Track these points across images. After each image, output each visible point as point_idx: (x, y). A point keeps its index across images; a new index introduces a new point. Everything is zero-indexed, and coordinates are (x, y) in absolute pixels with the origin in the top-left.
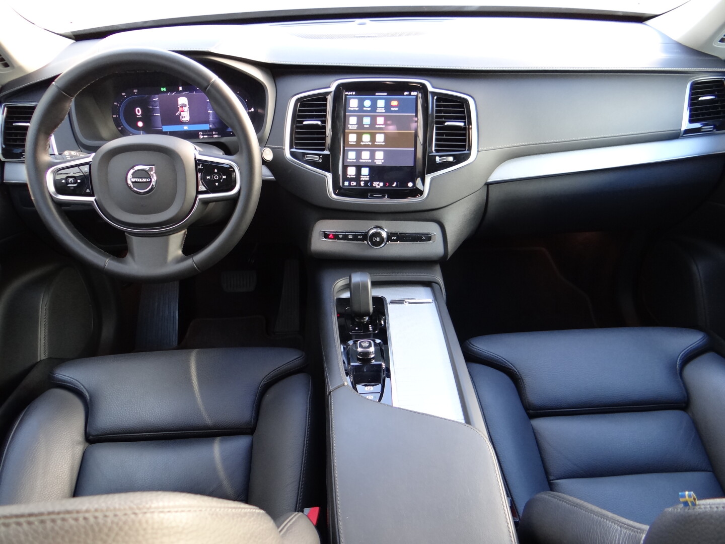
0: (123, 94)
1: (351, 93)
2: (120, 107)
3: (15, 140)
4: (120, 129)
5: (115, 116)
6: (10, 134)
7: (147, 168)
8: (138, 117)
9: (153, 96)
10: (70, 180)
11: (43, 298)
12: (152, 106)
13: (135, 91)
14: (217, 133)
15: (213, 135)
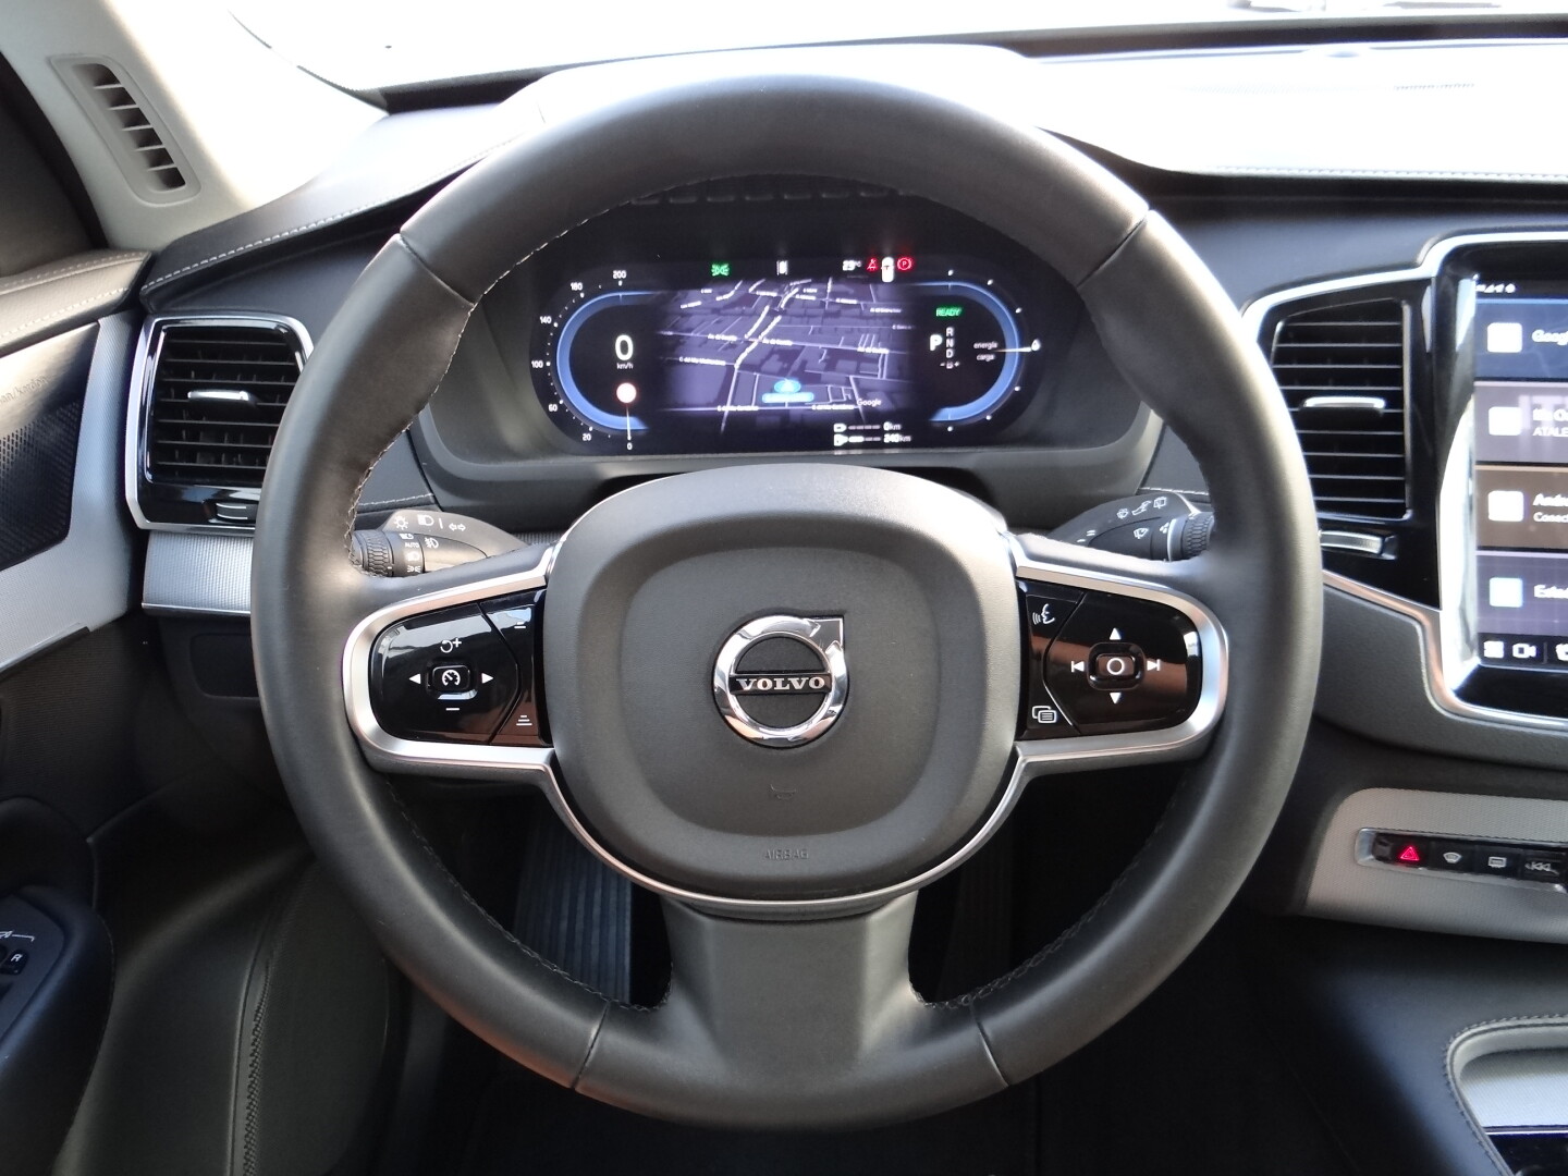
0: (576, 286)
1: (1499, 288)
2: (558, 331)
3: (190, 454)
4: (553, 408)
5: (538, 364)
6: (174, 432)
7: (807, 628)
8: (619, 366)
9: (679, 294)
10: (449, 674)
11: (249, 982)
12: (673, 328)
13: (620, 274)
14: (898, 427)
15: (881, 433)
